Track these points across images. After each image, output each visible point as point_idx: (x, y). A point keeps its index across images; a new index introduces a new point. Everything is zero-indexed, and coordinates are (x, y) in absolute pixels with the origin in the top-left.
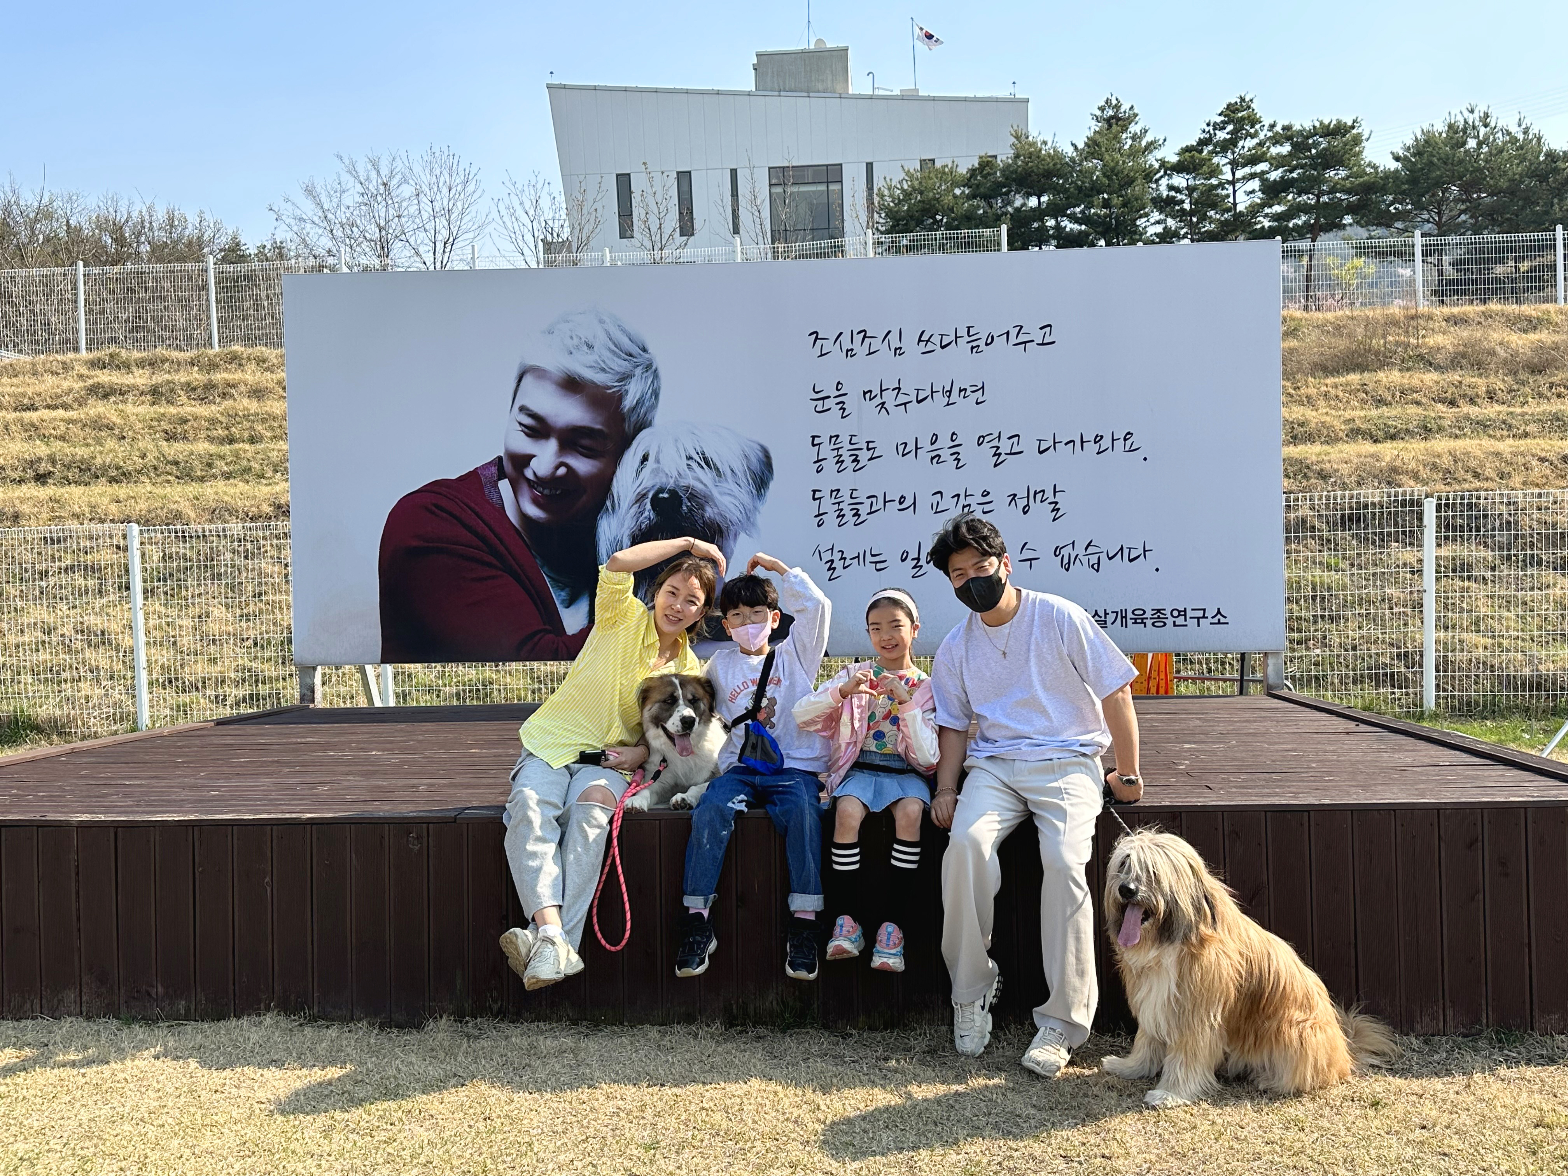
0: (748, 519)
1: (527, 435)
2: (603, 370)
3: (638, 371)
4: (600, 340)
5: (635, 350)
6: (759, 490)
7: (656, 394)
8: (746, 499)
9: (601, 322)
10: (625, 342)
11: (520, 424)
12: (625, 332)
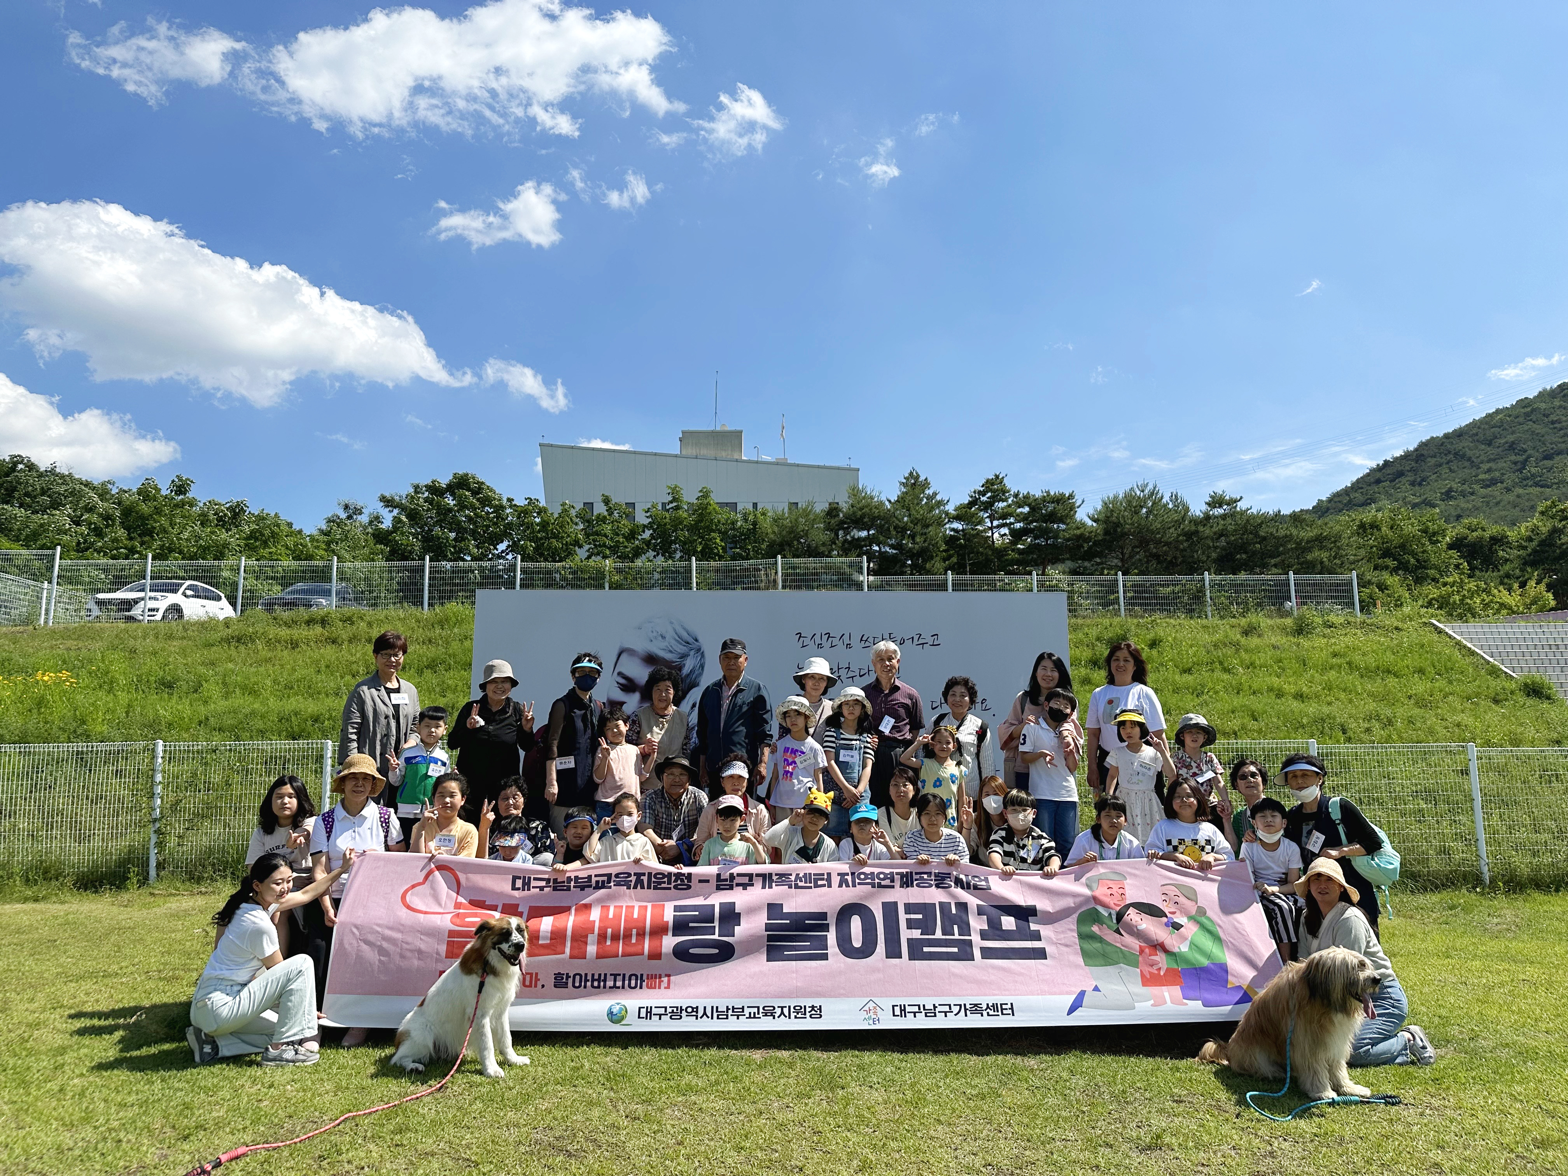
1: (622, 690)
2: (671, 652)
3: (692, 653)
4: (670, 634)
5: (691, 640)
7: (702, 667)
9: (671, 623)
10: (684, 635)
11: (618, 683)
12: (684, 629)
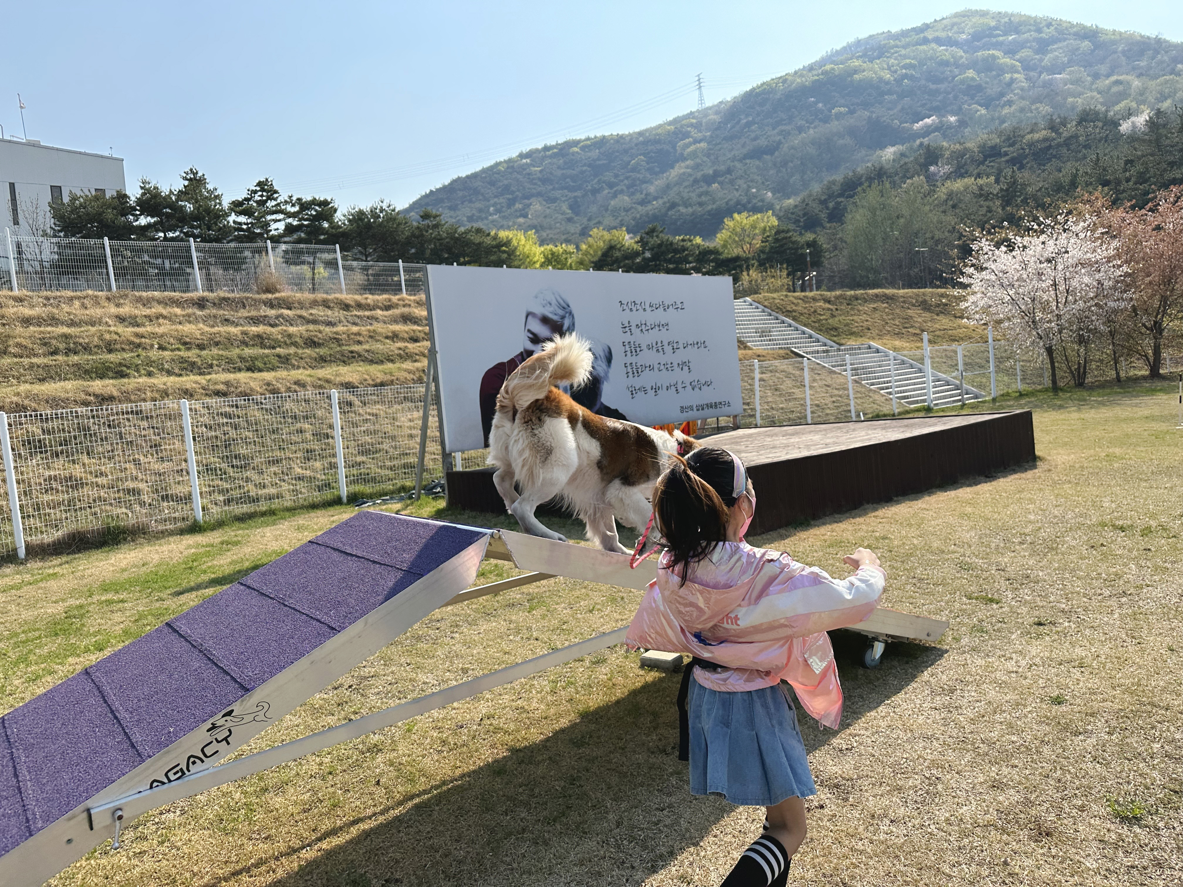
1: (531, 342)
2: (555, 314)
4: (554, 302)
5: (566, 306)
6: (608, 365)
8: (605, 367)
10: (562, 302)
11: (528, 337)
12: (562, 299)
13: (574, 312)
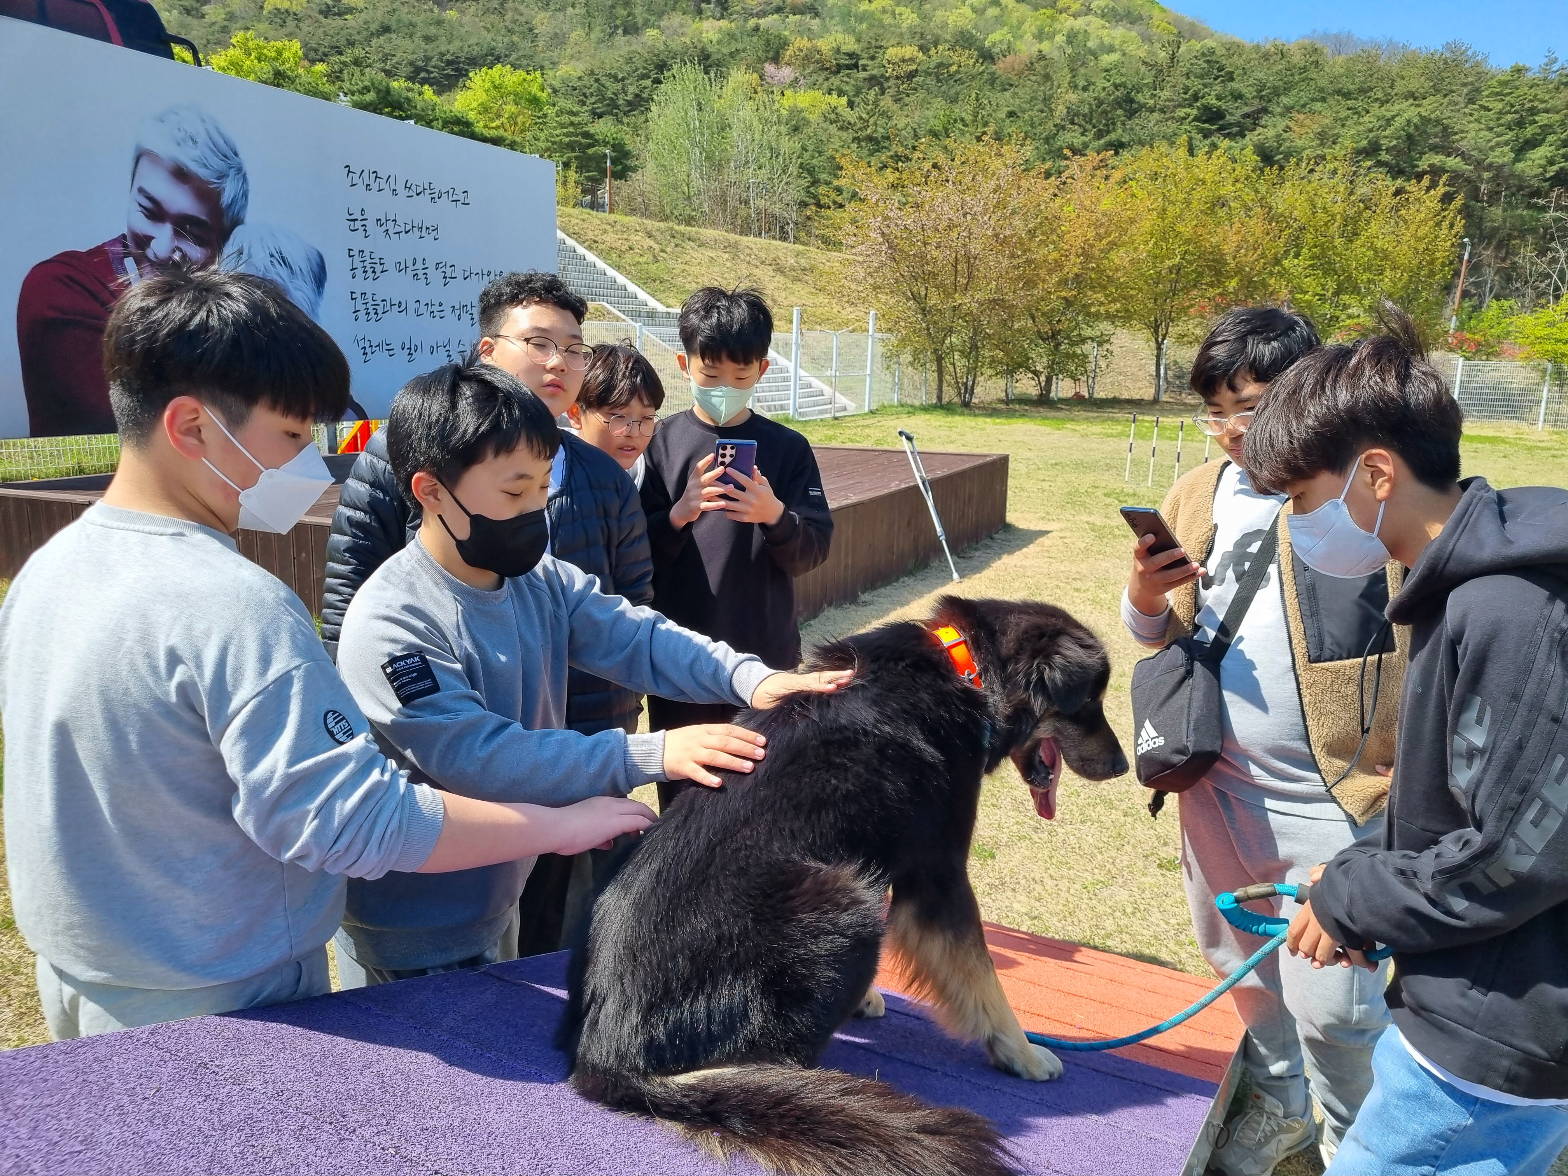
0: (313, 310)
1: (146, 216)
2: (205, 166)
3: (232, 172)
4: (202, 138)
5: (230, 154)
6: (318, 288)
7: (245, 195)
8: (311, 294)
9: (203, 121)
10: (221, 142)
11: (140, 205)
12: (221, 134)
13: (248, 168)
